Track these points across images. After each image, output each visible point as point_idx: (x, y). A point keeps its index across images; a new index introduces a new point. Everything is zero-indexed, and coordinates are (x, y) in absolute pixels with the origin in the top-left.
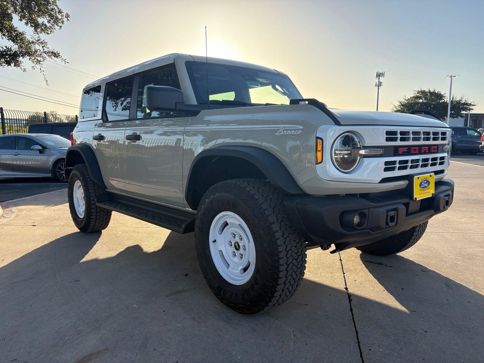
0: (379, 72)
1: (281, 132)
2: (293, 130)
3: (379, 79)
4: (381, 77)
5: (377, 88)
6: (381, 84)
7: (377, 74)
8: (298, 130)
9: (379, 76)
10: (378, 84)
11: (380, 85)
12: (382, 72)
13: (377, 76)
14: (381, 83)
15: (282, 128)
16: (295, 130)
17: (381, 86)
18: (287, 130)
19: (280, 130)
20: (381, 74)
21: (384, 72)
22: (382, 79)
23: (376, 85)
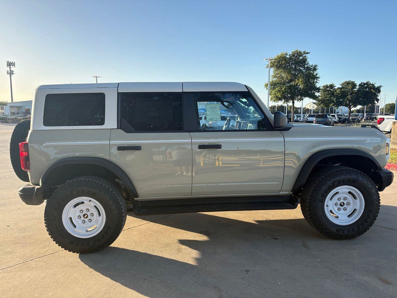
0: (9, 62)
1: (369, 141)
2: (376, 140)
3: (10, 68)
4: (11, 66)
5: (9, 75)
6: (13, 73)
7: (8, 62)
8: (379, 140)
9: (10, 65)
10: (9, 72)
11: (11, 73)
12: (13, 62)
13: (8, 65)
14: (13, 71)
15: (368, 139)
16: (377, 140)
17: (13, 74)
18: (372, 140)
19: (368, 140)
20: (11, 63)
21: (14, 62)
22: (13, 68)
23: (7, 73)
